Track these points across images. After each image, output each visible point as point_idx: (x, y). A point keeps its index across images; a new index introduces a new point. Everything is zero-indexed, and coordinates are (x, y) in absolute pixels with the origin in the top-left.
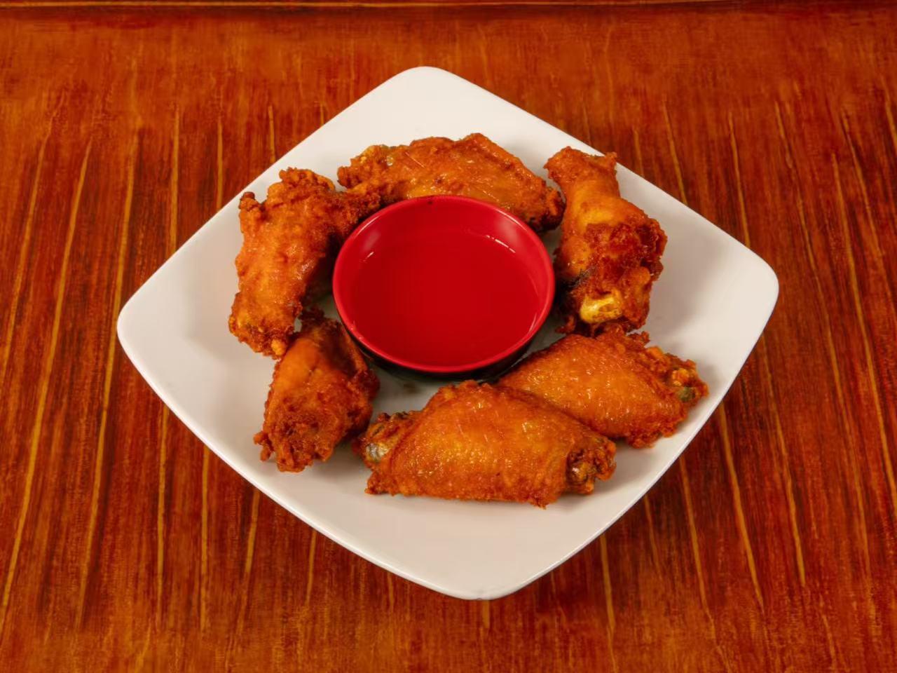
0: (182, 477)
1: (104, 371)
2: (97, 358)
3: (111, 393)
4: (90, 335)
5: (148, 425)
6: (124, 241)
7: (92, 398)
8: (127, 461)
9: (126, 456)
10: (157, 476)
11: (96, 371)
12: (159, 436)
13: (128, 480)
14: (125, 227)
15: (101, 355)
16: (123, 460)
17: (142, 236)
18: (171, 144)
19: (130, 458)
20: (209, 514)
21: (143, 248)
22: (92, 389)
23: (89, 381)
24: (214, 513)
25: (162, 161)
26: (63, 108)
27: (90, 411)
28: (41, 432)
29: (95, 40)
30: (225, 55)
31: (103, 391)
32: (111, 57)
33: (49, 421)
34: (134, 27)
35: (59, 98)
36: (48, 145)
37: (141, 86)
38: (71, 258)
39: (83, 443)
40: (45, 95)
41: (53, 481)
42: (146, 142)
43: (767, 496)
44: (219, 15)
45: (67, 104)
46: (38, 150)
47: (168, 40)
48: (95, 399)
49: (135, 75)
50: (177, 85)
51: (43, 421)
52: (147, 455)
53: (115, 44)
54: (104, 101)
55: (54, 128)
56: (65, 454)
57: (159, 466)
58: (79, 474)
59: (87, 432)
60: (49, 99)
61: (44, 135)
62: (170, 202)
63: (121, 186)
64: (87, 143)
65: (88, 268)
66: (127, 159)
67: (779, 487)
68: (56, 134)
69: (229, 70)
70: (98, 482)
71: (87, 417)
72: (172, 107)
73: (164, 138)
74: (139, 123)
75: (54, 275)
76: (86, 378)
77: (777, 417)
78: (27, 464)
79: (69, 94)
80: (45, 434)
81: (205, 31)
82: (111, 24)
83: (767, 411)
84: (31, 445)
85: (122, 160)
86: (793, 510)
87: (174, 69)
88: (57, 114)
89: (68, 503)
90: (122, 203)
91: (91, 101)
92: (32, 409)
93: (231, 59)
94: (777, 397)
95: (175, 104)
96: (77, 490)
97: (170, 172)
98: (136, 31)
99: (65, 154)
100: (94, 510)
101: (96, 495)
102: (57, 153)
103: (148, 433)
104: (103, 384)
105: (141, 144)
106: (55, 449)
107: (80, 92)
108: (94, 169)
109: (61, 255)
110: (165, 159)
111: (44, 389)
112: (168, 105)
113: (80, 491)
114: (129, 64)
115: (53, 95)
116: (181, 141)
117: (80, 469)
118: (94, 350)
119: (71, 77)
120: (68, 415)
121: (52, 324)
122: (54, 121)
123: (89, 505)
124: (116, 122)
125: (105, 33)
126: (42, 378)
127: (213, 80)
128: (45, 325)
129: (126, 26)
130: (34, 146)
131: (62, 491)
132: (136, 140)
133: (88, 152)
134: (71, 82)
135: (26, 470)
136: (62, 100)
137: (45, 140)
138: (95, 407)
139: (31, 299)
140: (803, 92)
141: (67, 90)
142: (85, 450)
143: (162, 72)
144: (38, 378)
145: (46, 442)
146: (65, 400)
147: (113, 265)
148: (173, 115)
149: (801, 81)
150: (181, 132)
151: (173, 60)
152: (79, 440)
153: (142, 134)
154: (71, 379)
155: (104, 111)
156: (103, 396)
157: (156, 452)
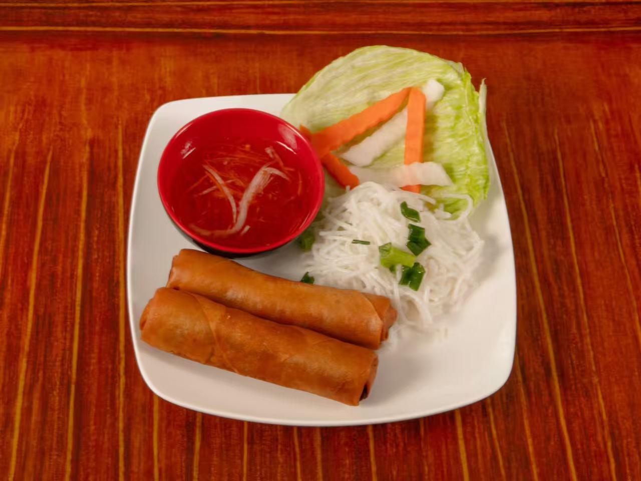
0: (137, 441)
1: (71, 349)
2: (65, 339)
3: (78, 369)
4: (59, 318)
5: (109, 396)
6: (82, 236)
7: (62, 374)
8: (93, 428)
9: (92, 422)
10: (117, 441)
11: (64, 350)
12: (117, 405)
13: (94, 444)
14: (82, 225)
15: (68, 336)
16: (89, 426)
17: (97, 232)
18: (116, 151)
19: (95, 424)
20: (160, 470)
21: (97, 242)
22: (62, 365)
23: (59, 358)
24: (163, 470)
25: (109, 168)
26: (27, 121)
27: (61, 384)
28: (23, 403)
29: (51, 60)
30: (156, 76)
31: (70, 367)
32: (64, 76)
33: (28, 393)
34: (81, 50)
35: (23, 112)
36: (17, 153)
37: (90, 101)
38: (40, 252)
39: (56, 412)
40: (12, 109)
41: (35, 444)
42: (95, 150)
43: (593, 454)
44: (149, 40)
45: (30, 117)
46: (8, 158)
47: (109, 61)
48: (65, 375)
49: (85, 91)
50: (118, 100)
51: (24, 393)
52: (109, 422)
53: (67, 64)
54: (60, 115)
55: (21, 139)
56: (43, 422)
57: (118, 432)
58: (55, 439)
59: (60, 401)
60: (16, 112)
61: (14, 144)
62: (117, 202)
63: (77, 189)
64: (49, 150)
65: (54, 260)
66: (81, 165)
67: (602, 446)
68: (23, 143)
69: (160, 88)
70: (70, 446)
71: (59, 389)
72: (115, 119)
73: (110, 148)
74: (89, 134)
75: (27, 266)
76: (57, 355)
77: (599, 388)
78: (12, 431)
79: (32, 108)
80: (26, 405)
81: (139, 53)
82: (62, 47)
83: (591, 382)
84: (15, 414)
85: (77, 166)
86: (613, 466)
87: (116, 88)
88: (23, 126)
89: (47, 464)
90: (79, 204)
91: (50, 114)
92: (14, 383)
93: (161, 79)
94: (598, 372)
95: (118, 118)
96: (54, 452)
97: (116, 177)
98: (83, 53)
99: (30, 160)
100: (68, 468)
101: (69, 457)
102: (24, 161)
103: (108, 402)
104: (71, 360)
105: (91, 153)
106: (35, 418)
107: (41, 105)
108: (55, 173)
109: (31, 250)
110: (112, 165)
111: (23, 365)
112: (113, 118)
113: (57, 453)
114: (79, 81)
115: (19, 108)
116: (124, 150)
117: (55, 434)
118: (62, 332)
119: (32, 93)
120: (43, 387)
121: (27, 310)
122: (21, 132)
123: (64, 465)
124: (71, 133)
125: (59, 54)
126: (21, 356)
127: (148, 97)
128: (22, 310)
129: (75, 49)
130: (5, 154)
131: (42, 454)
132: (87, 149)
133: (49, 158)
134: (33, 98)
135: (12, 436)
136: (26, 114)
137: (14, 148)
138: (65, 381)
139: (9, 287)
140: (612, 112)
141: (30, 105)
142: (59, 418)
143: (106, 89)
144: (18, 356)
145: (27, 412)
146: (41, 374)
147: (74, 257)
148: (117, 128)
149: (610, 102)
150: (124, 142)
151: (114, 80)
152: (53, 410)
153: (92, 143)
154: (45, 356)
155: (60, 123)
156: (71, 371)
157: (115, 419)
